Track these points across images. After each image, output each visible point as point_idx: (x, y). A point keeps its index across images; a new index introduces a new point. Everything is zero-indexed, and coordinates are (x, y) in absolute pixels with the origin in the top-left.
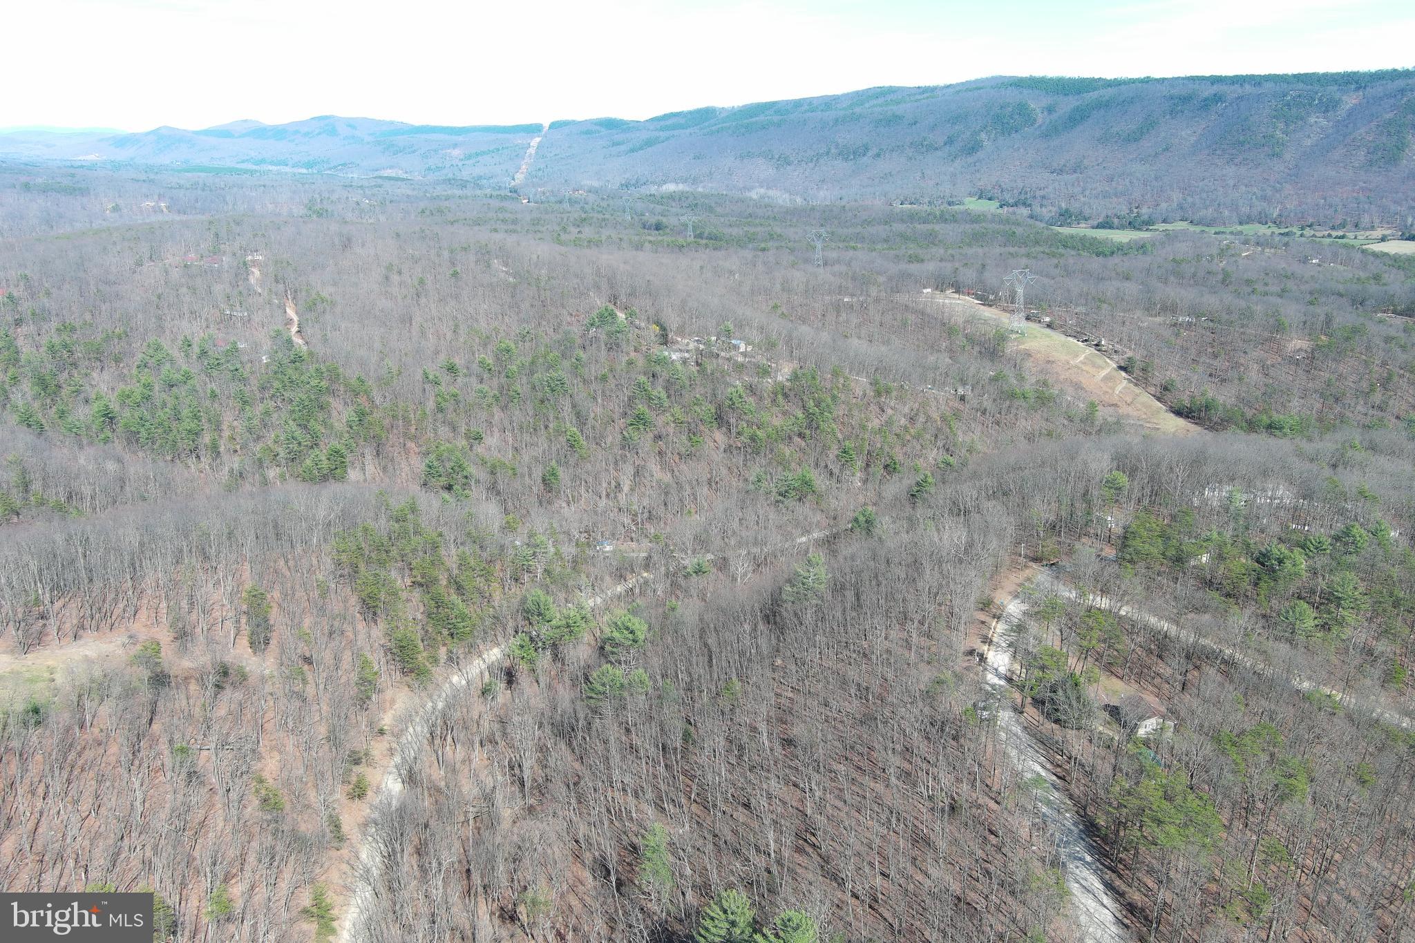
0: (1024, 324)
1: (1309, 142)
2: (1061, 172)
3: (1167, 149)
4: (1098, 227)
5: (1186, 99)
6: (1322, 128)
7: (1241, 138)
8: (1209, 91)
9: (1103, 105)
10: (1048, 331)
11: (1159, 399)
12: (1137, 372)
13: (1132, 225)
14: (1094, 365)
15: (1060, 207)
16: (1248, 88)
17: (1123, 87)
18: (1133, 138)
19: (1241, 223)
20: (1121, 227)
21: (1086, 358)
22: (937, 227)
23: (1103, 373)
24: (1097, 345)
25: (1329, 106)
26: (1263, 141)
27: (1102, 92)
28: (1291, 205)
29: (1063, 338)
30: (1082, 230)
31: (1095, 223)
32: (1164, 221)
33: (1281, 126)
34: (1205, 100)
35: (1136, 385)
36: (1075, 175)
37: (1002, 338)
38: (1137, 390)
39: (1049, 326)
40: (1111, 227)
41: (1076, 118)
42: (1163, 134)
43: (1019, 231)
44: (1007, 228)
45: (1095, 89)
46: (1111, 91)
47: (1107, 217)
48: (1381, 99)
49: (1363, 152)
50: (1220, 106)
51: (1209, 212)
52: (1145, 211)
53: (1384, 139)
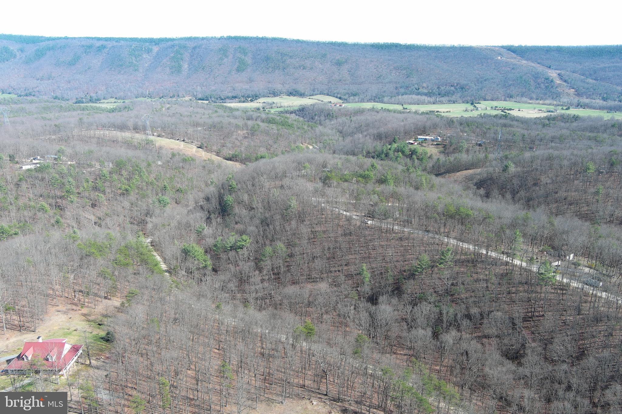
1: (146, 65)
2: (42, 79)
3: (89, 68)
4: (76, 103)
5: (90, 47)
6: (149, 59)
7: (120, 63)
8: (99, 44)
9: (52, 48)
12: (205, 148)
13: (91, 101)
16: (115, 44)
17: (58, 41)
18: (72, 63)
19: (136, 98)
20: (87, 102)
21: (184, 146)
23: (194, 150)
24: (183, 141)
25: (149, 51)
26: (130, 65)
27: (47, 43)
28: (151, 90)
29: (168, 140)
31: (74, 101)
32: (104, 99)
33: (134, 58)
34: (98, 47)
35: (207, 152)
36: (50, 81)
38: (209, 154)
40: (83, 103)
41: (40, 54)
42: (85, 62)
45: (42, 41)
46: (51, 43)
48: (167, 48)
49: (168, 69)
50: (106, 50)
51: (122, 94)
52: (94, 95)
53: (174, 64)
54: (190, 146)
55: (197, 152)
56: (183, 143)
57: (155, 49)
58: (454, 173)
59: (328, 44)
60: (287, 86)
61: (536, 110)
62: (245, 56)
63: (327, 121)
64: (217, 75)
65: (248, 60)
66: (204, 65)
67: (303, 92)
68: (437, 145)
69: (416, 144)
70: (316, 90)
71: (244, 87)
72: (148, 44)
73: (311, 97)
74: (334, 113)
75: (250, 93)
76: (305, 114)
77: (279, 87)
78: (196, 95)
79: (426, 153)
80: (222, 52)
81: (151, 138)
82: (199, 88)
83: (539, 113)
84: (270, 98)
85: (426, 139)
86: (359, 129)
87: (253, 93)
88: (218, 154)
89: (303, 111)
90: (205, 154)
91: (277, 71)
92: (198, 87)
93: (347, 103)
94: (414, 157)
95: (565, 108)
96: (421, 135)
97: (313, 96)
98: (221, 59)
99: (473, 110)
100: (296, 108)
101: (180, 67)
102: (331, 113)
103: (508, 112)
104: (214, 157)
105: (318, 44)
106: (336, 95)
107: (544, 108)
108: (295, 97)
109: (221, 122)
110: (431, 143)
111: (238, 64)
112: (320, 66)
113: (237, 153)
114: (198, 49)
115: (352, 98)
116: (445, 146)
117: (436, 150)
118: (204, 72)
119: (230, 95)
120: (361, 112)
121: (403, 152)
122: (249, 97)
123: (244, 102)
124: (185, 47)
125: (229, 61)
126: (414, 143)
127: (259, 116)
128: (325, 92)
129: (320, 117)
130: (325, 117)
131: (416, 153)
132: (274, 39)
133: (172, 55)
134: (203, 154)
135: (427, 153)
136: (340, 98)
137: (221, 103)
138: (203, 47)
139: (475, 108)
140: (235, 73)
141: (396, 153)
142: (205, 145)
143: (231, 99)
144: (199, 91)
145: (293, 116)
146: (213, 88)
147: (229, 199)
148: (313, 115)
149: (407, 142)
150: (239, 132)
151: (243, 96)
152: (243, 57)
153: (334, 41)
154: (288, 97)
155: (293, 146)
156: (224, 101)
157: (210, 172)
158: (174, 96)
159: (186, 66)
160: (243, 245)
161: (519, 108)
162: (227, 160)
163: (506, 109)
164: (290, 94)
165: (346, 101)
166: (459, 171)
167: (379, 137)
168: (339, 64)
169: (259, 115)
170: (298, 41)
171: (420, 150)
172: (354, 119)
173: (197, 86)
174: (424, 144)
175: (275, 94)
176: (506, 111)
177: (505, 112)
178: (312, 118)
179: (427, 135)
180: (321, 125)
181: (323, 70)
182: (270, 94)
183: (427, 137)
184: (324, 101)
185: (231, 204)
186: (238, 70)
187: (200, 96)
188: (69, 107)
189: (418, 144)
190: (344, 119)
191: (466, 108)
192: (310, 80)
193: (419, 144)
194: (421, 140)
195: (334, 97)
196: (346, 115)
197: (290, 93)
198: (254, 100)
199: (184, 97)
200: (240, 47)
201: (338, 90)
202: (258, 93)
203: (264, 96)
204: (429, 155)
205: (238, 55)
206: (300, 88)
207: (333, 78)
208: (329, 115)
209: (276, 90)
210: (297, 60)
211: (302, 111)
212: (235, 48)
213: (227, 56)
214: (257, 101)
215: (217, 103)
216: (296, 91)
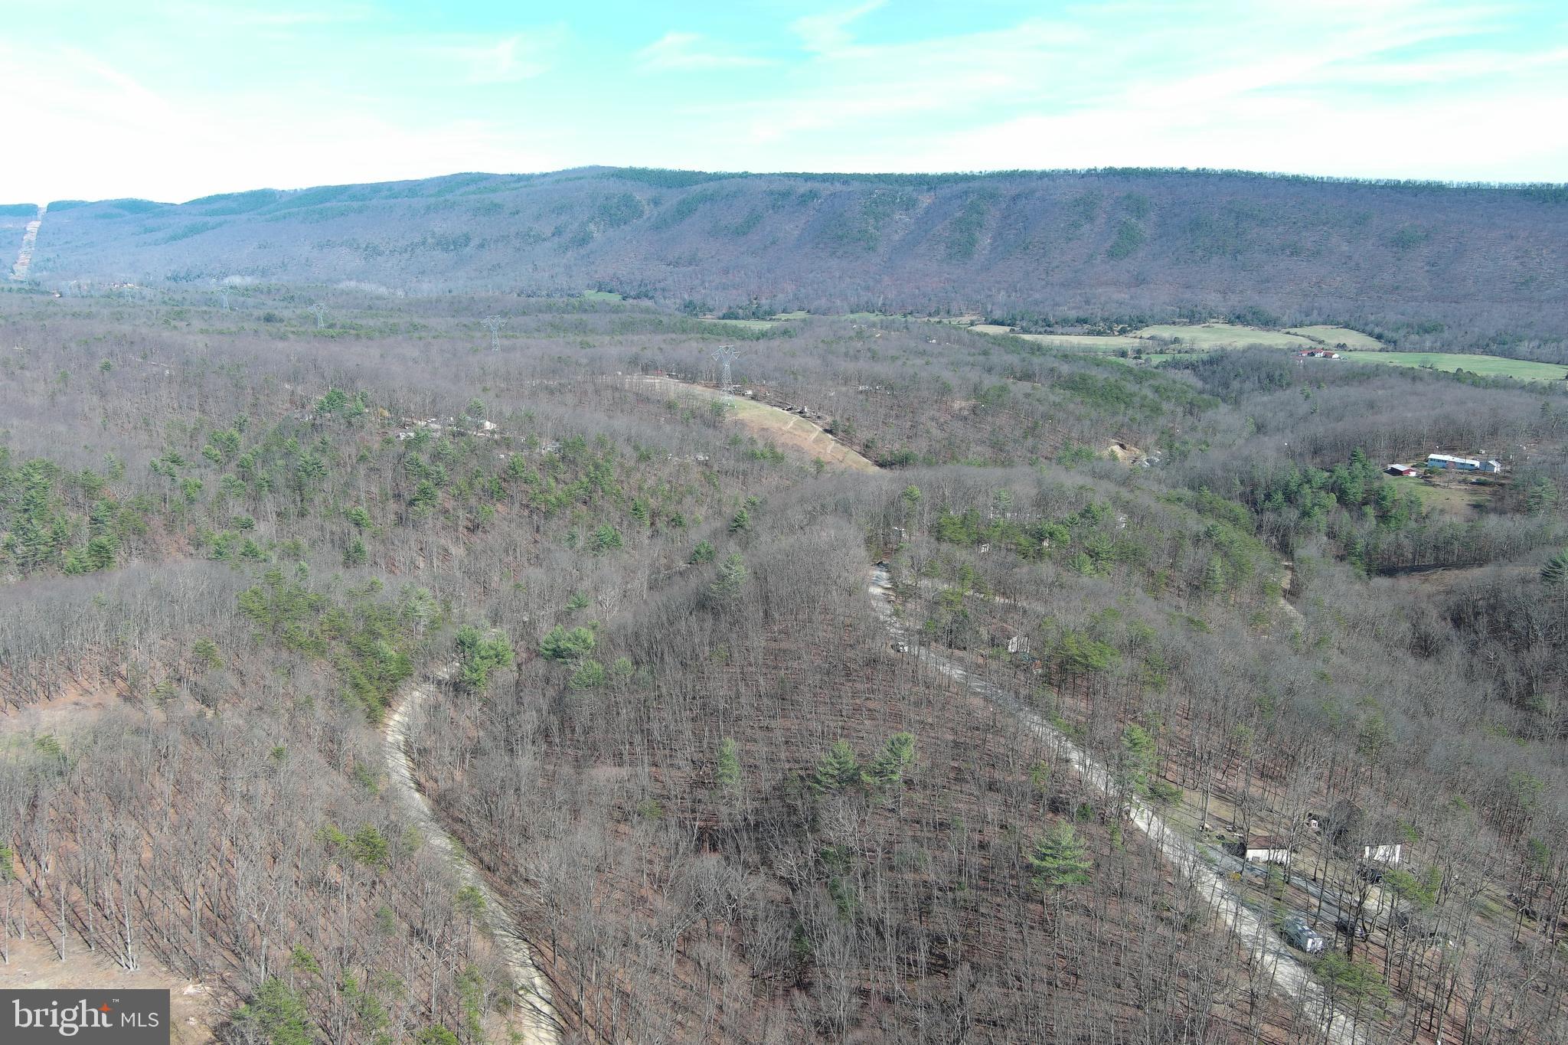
0: (731, 397)
1: (897, 237)
2: (677, 264)
3: (773, 243)
4: (723, 318)
5: (785, 195)
6: (905, 224)
7: (840, 233)
8: (803, 188)
9: (706, 198)
10: (753, 402)
11: (864, 456)
12: (841, 434)
13: (755, 315)
14: (803, 430)
15: (684, 300)
16: (838, 186)
17: (725, 182)
18: (741, 232)
19: (852, 312)
20: (746, 318)
21: (795, 424)
22: (584, 317)
23: (814, 436)
24: (800, 412)
25: (909, 205)
26: (859, 236)
27: (705, 185)
28: (892, 295)
29: (769, 408)
30: (709, 319)
31: (721, 314)
32: (784, 311)
33: (872, 221)
34: (802, 196)
35: (843, 445)
36: (691, 268)
37: (718, 410)
38: (845, 449)
39: (753, 398)
40: (736, 318)
41: (684, 211)
42: (768, 229)
43: (665, 320)
44: (652, 317)
45: (697, 183)
46: (712, 186)
47: (730, 308)
48: (950, 199)
49: (942, 247)
50: (816, 202)
51: (823, 302)
52: (765, 302)
53: (958, 235)
56: (797, 416)
57: (926, 200)
59: (1382, 187)
60: (1234, 300)
62: (1139, 218)
64: (1054, 264)
65: (1145, 228)
66: (1027, 241)
67: (1274, 315)
68: (1477, 483)
69: (1413, 474)
70: (1315, 312)
71: (1116, 296)
72: (912, 188)
73: (1297, 330)
74: (1287, 375)
75: (1126, 312)
76: (1215, 373)
77: (1213, 299)
78: (991, 312)
79: (1414, 504)
80: (1081, 208)
82: (1002, 297)
84: (1177, 327)
85: (1453, 466)
87: (1135, 313)
88: (865, 451)
89: (1214, 364)
90: (835, 448)
91: (1215, 259)
92: (1003, 293)
93: (1395, 350)
97: (1301, 327)
98: (1076, 225)
100: (1205, 356)
101: (972, 242)
102: (1285, 373)
105: (1353, 188)
106: (1368, 328)
108: (1248, 328)
110: (1460, 477)
111: (1114, 237)
112: (1345, 247)
114: (1024, 201)
115: (1414, 338)
116: (1501, 490)
117: (1465, 497)
118: (1025, 257)
119: (1073, 314)
122: (1118, 322)
123: (1099, 334)
124: (992, 196)
125: (1096, 230)
126: (1408, 471)
128: (1341, 320)
132: (1229, 176)
133: (959, 214)
136: (1379, 337)
137: (1040, 333)
138: (1037, 195)
140: (1103, 262)
142: (846, 426)
143: (1072, 326)
145: (1187, 376)
146: (1037, 296)
148: (1232, 375)
149: (1389, 466)
151: (1104, 320)
152: (1133, 220)
153: (1403, 179)
154: (1227, 326)
156: (1048, 329)
158: (937, 312)
159: (985, 241)
162: (883, 466)
164: (1237, 318)
165: (1393, 345)
168: (1402, 243)
170: (1296, 182)
171: (1407, 492)
173: (999, 291)
174: (1436, 479)
175: (1193, 318)
180: (1234, 404)
181: (1350, 258)
182: (1180, 316)
183: (1462, 460)
184: (1327, 341)
186: (1111, 254)
187: (997, 314)
188: (675, 324)
189: (1417, 476)
192: (1305, 284)
193: (1421, 476)
194: (1438, 465)
195: (1363, 331)
197: (1238, 317)
198: (1131, 331)
199: (961, 315)
200: (1129, 197)
201: (1382, 315)
202: (1148, 314)
203: (1162, 322)
204: (1424, 510)
205: (1123, 216)
206: (1271, 305)
207: (1376, 281)
208: (1272, 378)
209: (1199, 308)
210: (1280, 229)
211: (1211, 364)
212: (1118, 198)
213: (1091, 219)
214: (1138, 333)
215: (1030, 333)
216: (1254, 313)
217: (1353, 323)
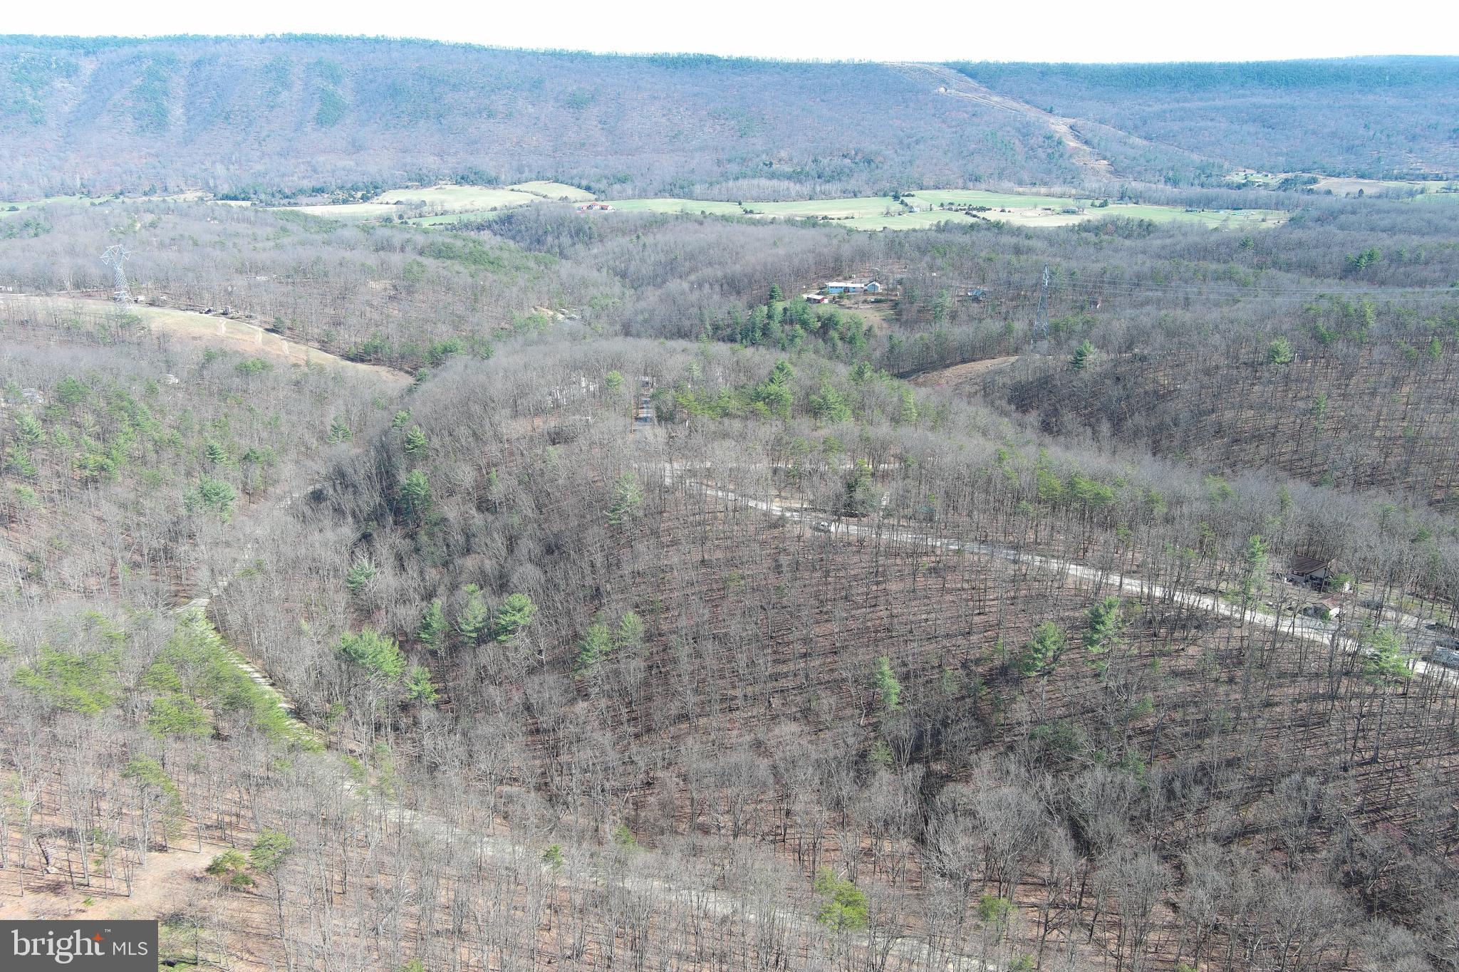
1: (67, 109)
6: (72, 93)
10: (158, 309)
12: (287, 332)
14: (242, 333)
19: (47, 196)
21: (227, 327)
23: (259, 338)
24: (224, 314)
25: (70, 71)
26: (17, 107)
29: (181, 313)
33: (28, 90)
38: (301, 347)
39: (153, 304)
49: (130, 119)
53: (144, 105)
54: (244, 327)
55: (266, 343)
56: (223, 318)
58: (936, 370)
59: (544, 55)
60: (452, 161)
61: (1039, 210)
62: (335, 84)
63: (577, 247)
64: (265, 133)
65: (345, 94)
66: (227, 109)
67: (494, 174)
68: (877, 301)
69: (826, 301)
70: (526, 169)
71: (341, 164)
72: (64, 52)
73: (516, 187)
74: (594, 228)
75: (359, 179)
76: (520, 231)
77: (430, 162)
78: (216, 187)
79: (858, 325)
80: (274, 75)
81: (134, 310)
82: (220, 169)
83: (1047, 215)
84: (412, 191)
85: (847, 290)
86: (670, 268)
87: (367, 179)
88: (324, 346)
89: (510, 223)
90: (290, 347)
91: (422, 122)
92: (219, 166)
93: (606, 199)
94: (833, 334)
95: (1097, 203)
96: (830, 278)
97: (519, 183)
98: (274, 93)
99: (904, 212)
100: (491, 216)
101: (162, 113)
102: (586, 227)
103: (981, 214)
104: (318, 356)
105: (520, 55)
106: (576, 181)
107: (1056, 204)
108: (476, 188)
109: (319, 258)
110: (862, 298)
111: (318, 104)
112: (531, 109)
113: (377, 342)
114: (208, 67)
115: (617, 187)
116: (895, 305)
117: (877, 314)
118: (231, 127)
119: (306, 184)
120: (657, 222)
121: (804, 324)
122: (357, 190)
123: (345, 202)
124: (170, 61)
125: (295, 97)
126: (823, 299)
127: (408, 241)
128: (549, 175)
129: (558, 238)
130: (571, 236)
131: (836, 324)
132: (407, 43)
133: (138, 82)
134: (283, 348)
135: (861, 324)
136: (588, 189)
137: (284, 205)
138: (222, 60)
139: (906, 208)
140: (314, 130)
141: (787, 327)
142: (288, 323)
143: (311, 196)
144: (223, 176)
145: (486, 235)
146: (259, 167)
147: (415, 478)
148: (540, 232)
149: (805, 296)
150: (372, 284)
152: (331, 87)
153: (558, 49)
154: (457, 187)
155: (520, 317)
156: (292, 201)
157: (321, 399)
158: (152, 191)
159: (177, 112)
160: (515, 622)
161: (1002, 206)
162: (352, 360)
163: (974, 209)
164: (462, 180)
165: (602, 194)
166: (948, 366)
167: (732, 286)
168: (576, 104)
169: (408, 236)
171: (843, 316)
172: (649, 240)
173: (214, 163)
174: (845, 302)
175: (422, 181)
176: (974, 213)
177: (975, 216)
178: (539, 241)
179: (845, 279)
180: (566, 258)
181: (537, 119)
182: (410, 180)
183: (849, 284)
184: (549, 195)
185: (423, 493)
186: (321, 121)
187: (225, 189)
189: (830, 302)
190: (624, 241)
191: (888, 208)
192: (508, 145)
193: (833, 301)
194: (839, 290)
195: (572, 185)
196: (624, 233)
197: (463, 178)
198: (372, 197)
199: (182, 191)
200: (320, 63)
201: (580, 169)
202: (379, 180)
203: (396, 187)
204: (865, 328)
205: (318, 82)
206: (486, 163)
207: (565, 139)
208: (582, 232)
209: (424, 171)
210: (472, 93)
211: (507, 223)
212: (308, 64)
213: (287, 86)
214: (380, 198)
215: (274, 206)
216: (475, 174)
217: (561, 178)
